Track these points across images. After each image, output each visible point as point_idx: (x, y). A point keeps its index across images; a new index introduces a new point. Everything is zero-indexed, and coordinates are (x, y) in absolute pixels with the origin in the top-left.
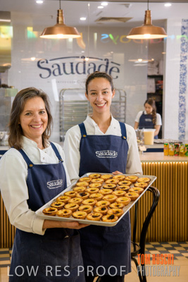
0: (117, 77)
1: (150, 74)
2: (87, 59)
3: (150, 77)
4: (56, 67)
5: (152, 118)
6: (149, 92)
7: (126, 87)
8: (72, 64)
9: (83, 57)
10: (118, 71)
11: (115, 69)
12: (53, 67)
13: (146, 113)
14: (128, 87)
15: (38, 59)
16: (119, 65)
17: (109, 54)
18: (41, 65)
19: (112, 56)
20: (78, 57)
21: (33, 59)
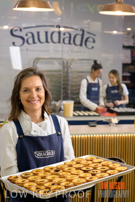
0: (93, 47)
1: (126, 44)
2: (62, 29)
3: (125, 47)
4: (30, 35)
5: (118, 90)
6: (125, 62)
7: (103, 55)
8: (46, 33)
9: (59, 27)
10: (94, 41)
11: (91, 40)
12: (27, 35)
13: (110, 85)
14: (106, 55)
15: (11, 28)
16: (95, 35)
17: (86, 22)
18: (15, 33)
19: (89, 24)
20: (53, 26)
21: (6, 27)
